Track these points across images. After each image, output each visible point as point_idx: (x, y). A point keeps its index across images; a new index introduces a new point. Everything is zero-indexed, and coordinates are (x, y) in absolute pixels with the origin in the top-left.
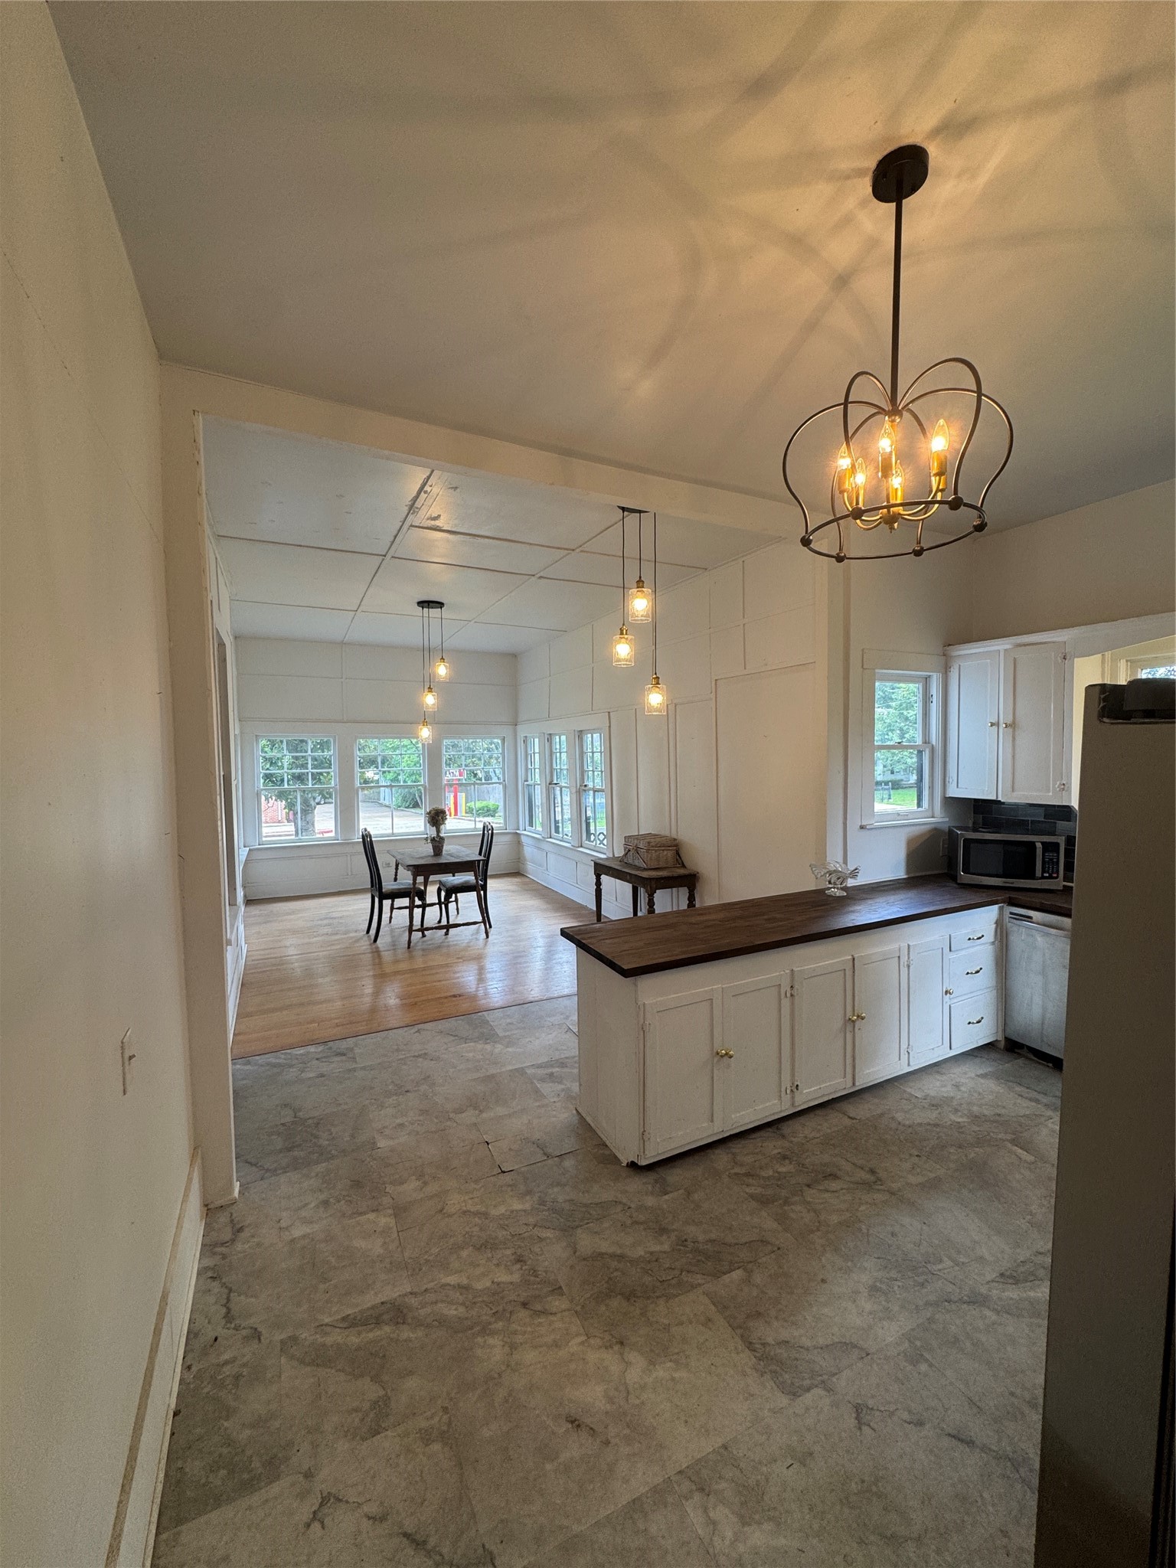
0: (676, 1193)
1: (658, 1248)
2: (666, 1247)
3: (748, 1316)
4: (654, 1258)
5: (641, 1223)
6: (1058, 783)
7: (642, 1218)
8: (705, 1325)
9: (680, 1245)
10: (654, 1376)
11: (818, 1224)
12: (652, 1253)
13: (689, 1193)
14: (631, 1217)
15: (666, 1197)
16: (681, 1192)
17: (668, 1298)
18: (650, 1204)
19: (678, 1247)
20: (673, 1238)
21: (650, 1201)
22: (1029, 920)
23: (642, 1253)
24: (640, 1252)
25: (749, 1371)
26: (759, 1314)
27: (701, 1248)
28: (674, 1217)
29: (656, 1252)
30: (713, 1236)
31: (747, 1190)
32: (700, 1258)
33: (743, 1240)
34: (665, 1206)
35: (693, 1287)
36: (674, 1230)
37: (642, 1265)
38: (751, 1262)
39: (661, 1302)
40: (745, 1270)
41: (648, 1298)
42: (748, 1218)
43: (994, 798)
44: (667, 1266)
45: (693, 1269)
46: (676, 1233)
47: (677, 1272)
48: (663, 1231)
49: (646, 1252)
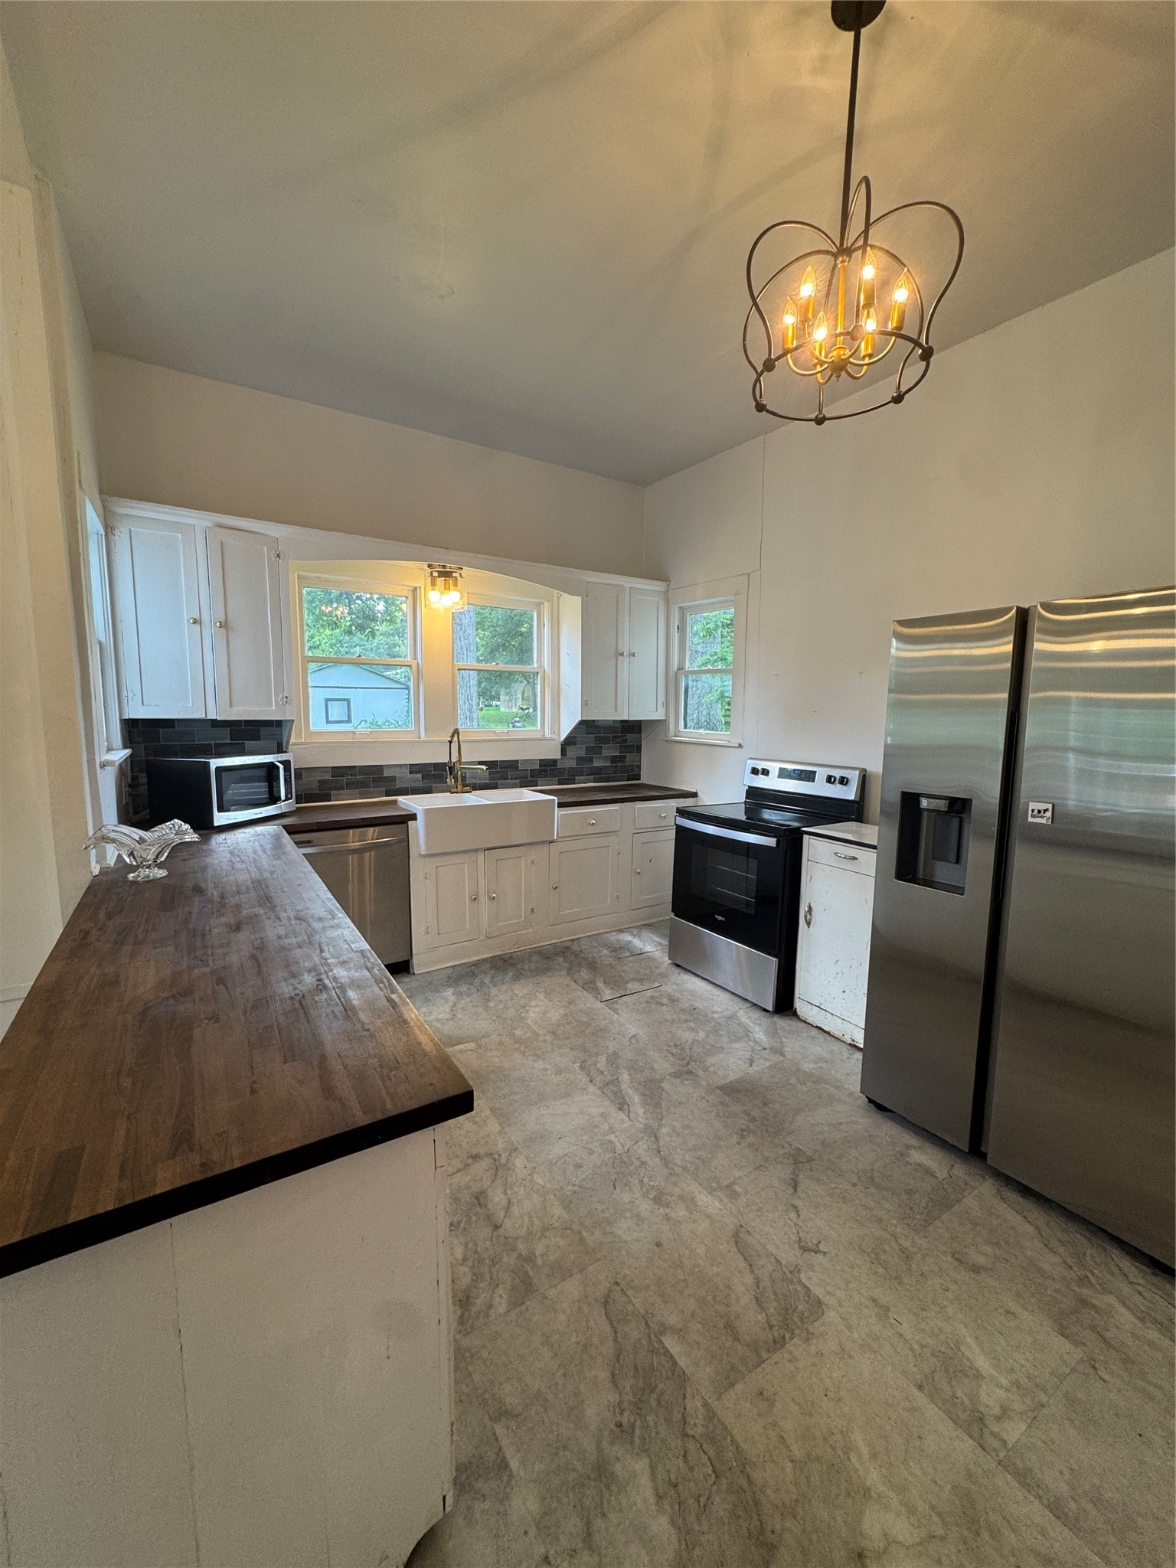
0: (504, 1442)
1: (645, 1481)
2: (641, 1465)
3: (736, 1339)
4: (669, 1492)
5: (588, 1524)
6: (281, 696)
7: (573, 1524)
8: (771, 1402)
9: (632, 1437)
10: (882, 1488)
11: (568, 1231)
12: (660, 1498)
13: (504, 1414)
14: (573, 1553)
15: (514, 1464)
16: (500, 1430)
17: (744, 1463)
18: (534, 1506)
19: (637, 1440)
20: (617, 1450)
21: (525, 1503)
22: (310, 844)
23: (663, 1521)
24: (661, 1525)
25: (813, 1349)
26: (728, 1326)
27: (630, 1397)
28: (565, 1447)
29: (656, 1489)
30: (603, 1375)
31: (502, 1309)
32: (653, 1403)
33: (607, 1329)
34: (538, 1467)
35: (711, 1415)
36: (599, 1449)
37: (692, 1519)
38: (646, 1323)
39: (757, 1476)
40: (663, 1333)
41: (757, 1503)
42: (562, 1317)
43: (203, 716)
44: (681, 1462)
45: (677, 1417)
46: (604, 1444)
47: (691, 1446)
48: (602, 1472)
49: (661, 1510)
